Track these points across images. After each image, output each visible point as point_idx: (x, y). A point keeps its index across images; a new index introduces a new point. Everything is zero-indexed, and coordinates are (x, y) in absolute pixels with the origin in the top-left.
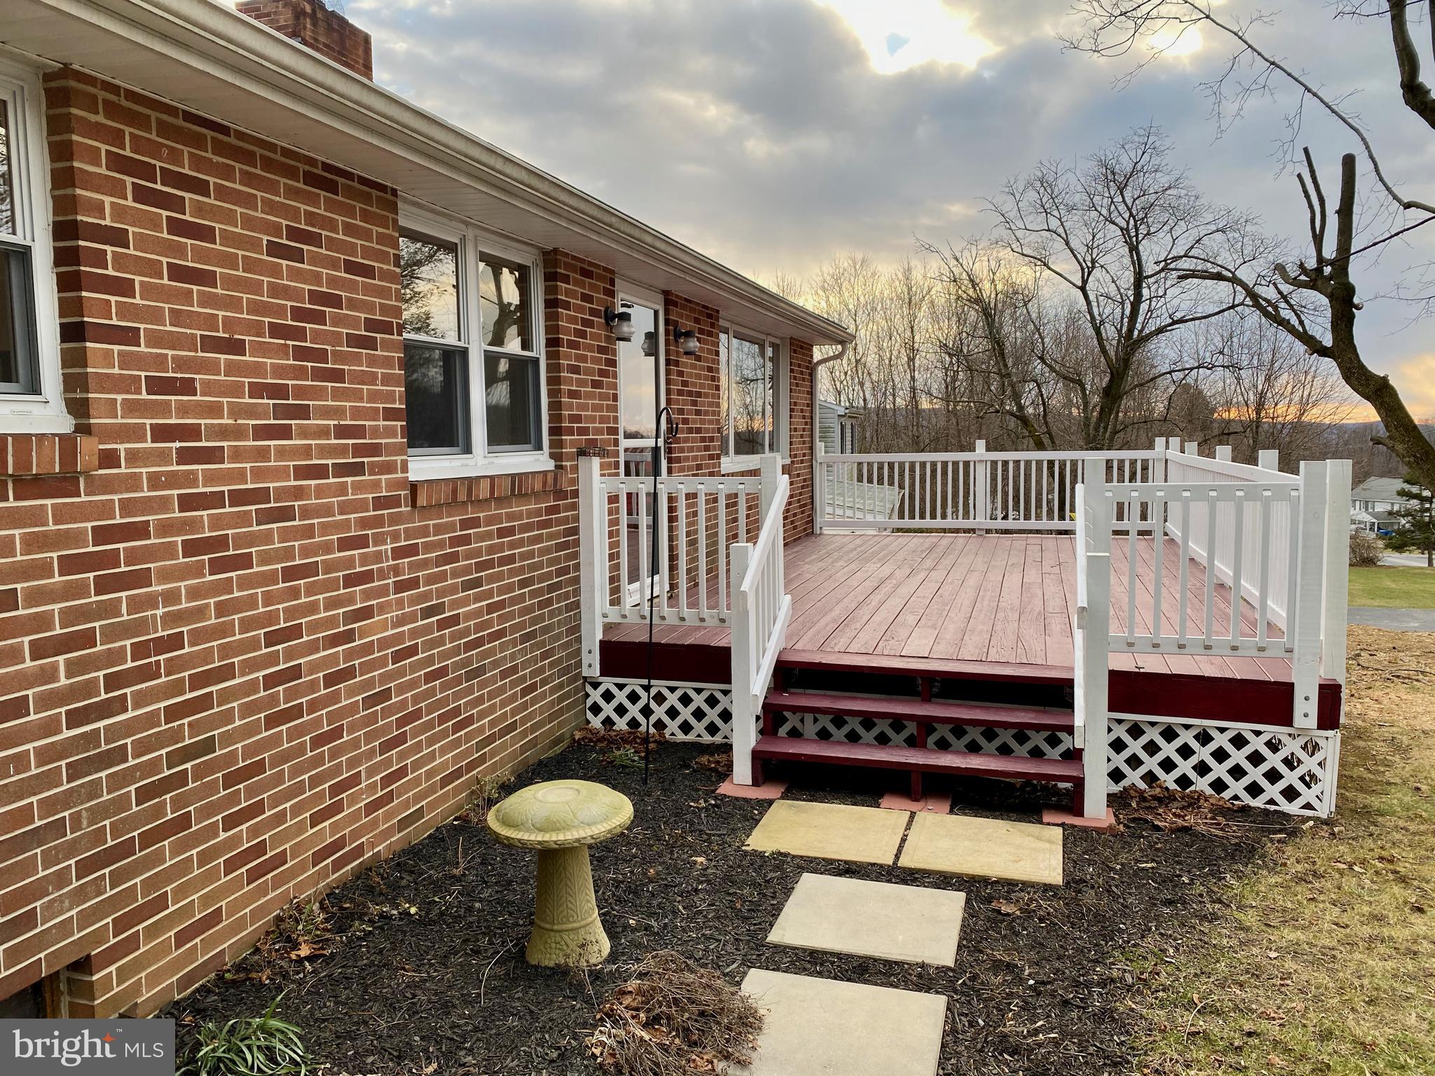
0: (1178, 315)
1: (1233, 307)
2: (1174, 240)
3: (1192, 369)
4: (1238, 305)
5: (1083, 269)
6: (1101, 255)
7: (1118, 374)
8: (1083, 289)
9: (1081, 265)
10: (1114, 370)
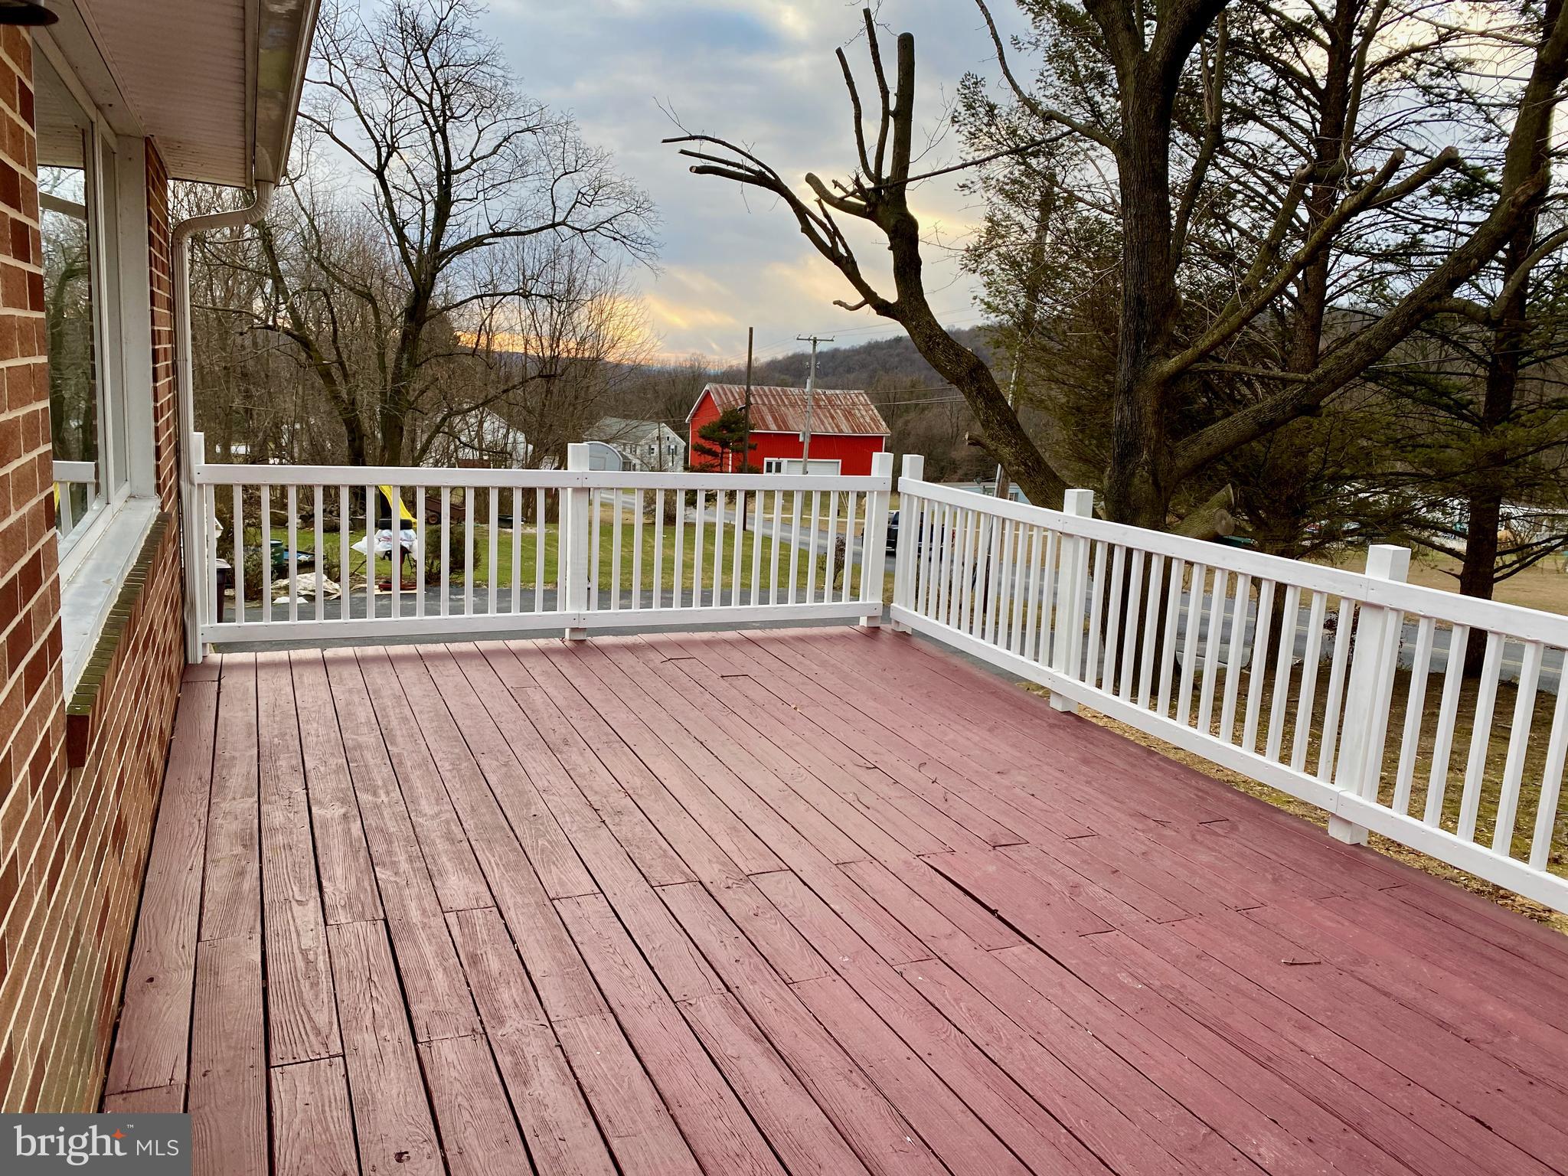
0: (501, 227)
1: (553, 225)
2: (480, 132)
3: (505, 295)
4: (559, 224)
5: (379, 148)
6: (403, 132)
7: (424, 290)
8: (379, 174)
9: (376, 142)
10: (421, 287)
